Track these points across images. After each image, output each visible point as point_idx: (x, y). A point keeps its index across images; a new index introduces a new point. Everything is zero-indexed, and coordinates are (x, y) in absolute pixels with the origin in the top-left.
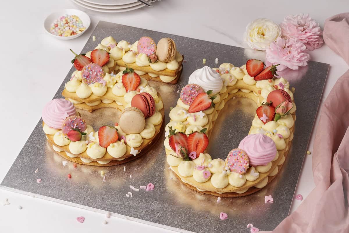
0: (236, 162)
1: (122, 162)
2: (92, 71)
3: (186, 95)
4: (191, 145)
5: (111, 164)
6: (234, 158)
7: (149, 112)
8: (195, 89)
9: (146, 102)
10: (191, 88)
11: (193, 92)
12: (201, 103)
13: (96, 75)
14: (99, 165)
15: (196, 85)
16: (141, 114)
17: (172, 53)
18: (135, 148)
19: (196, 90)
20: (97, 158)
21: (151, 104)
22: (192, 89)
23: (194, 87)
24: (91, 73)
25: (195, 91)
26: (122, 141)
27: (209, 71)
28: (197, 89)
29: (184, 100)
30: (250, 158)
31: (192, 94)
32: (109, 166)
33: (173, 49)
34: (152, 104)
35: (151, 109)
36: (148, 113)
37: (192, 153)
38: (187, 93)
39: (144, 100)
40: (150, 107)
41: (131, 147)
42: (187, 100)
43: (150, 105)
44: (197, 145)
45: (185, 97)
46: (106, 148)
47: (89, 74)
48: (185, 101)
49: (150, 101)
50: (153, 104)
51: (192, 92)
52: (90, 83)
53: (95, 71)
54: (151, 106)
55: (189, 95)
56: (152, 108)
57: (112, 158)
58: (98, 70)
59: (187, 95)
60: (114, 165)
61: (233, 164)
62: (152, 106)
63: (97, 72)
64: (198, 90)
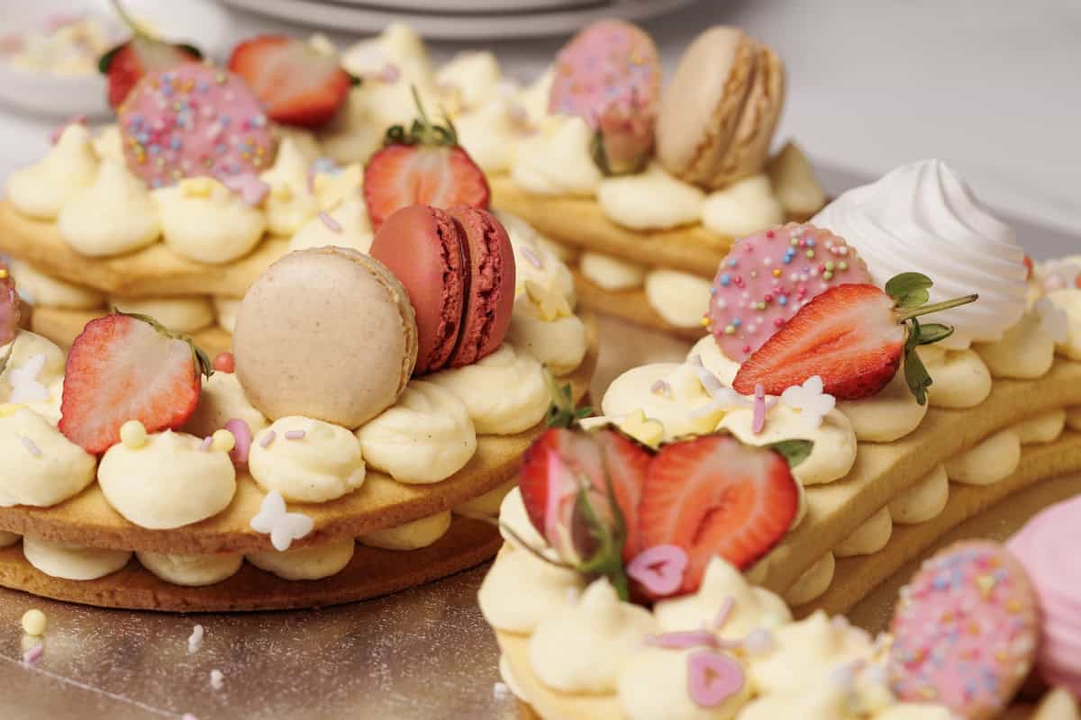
0: (944, 635)
1: (196, 602)
2: (194, 106)
3: (745, 295)
4: (667, 504)
5: (112, 594)
6: (938, 608)
7: (454, 314)
8: (813, 259)
9: (452, 247)
10: (791, 251)
11: (798, 283)
12: (831, 341)
13: (220, 140)
14: (29, 588)
15: (829, 234)
16: (390, 294)
17: (750, 114)
18: (292, 505)
19: (823, 270)
20: (19, 506)
21: (482, 268)
22: (792, 257)
23: (810, 242)
24: (186, 117)
25: (814, 272)
26: (222, 438)
27: (941, 186)
28: (829, 265)
29: (729, 329)
30: (1050, 605)
31: (788, 295)
32: (96, 602)
33: (758, 89)
34: (487, 271)
35: (476, 301)
36: (449, 328)
37: (653, 555)
38: (757, 276)
39: (440, 232)
40: (474, 290)
41: (265, 492)
42: (751, 328)
43: (475, 271)
44: (709, 516)
45: (742, 304)
46: (99, 456)
47: (172, 124)
48: (734, 335)
49: (483, 248)
50: (495, 270)
51: (794, 277)
52: (166, 179)
53: (213, 118)
54: (480, 282)
55: (770, 301)
56: (485, 294)
57: (115, 523)
58: (238, 116)
59: (755, 296)
60: (130, 605)
61: (925, 655)
62: (486, 284)
63: (227, 124)
64: (834, 271)
